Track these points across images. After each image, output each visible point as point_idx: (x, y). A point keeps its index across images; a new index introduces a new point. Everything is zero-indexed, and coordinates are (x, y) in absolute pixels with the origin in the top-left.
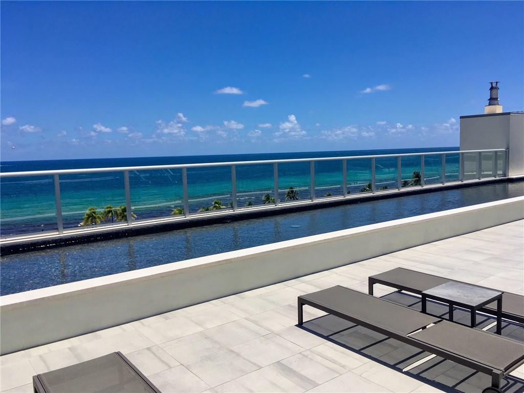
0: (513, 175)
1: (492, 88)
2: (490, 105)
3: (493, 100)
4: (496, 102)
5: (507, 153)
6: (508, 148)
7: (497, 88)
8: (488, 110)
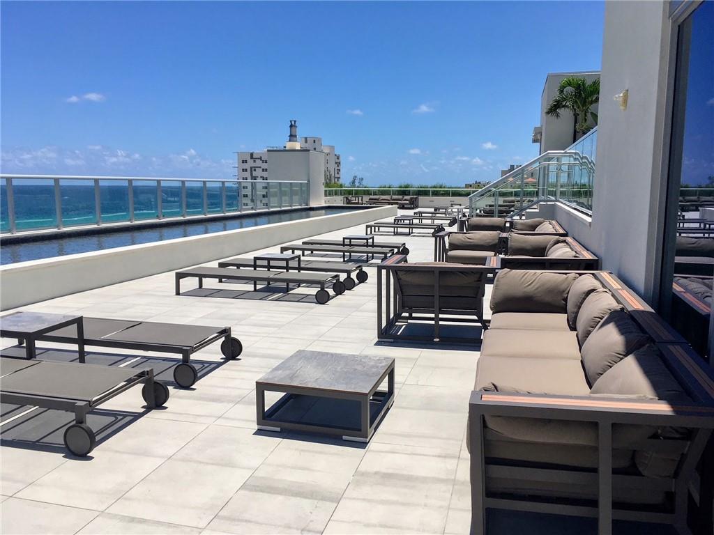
0: (313, 205)
1: (291, 126)
2: (290, 141)
3: (292, 137)
4: (295, 139)
5: (308, 185)
6: (309, 181)
7: (295, 126)
8: (289, 145)
